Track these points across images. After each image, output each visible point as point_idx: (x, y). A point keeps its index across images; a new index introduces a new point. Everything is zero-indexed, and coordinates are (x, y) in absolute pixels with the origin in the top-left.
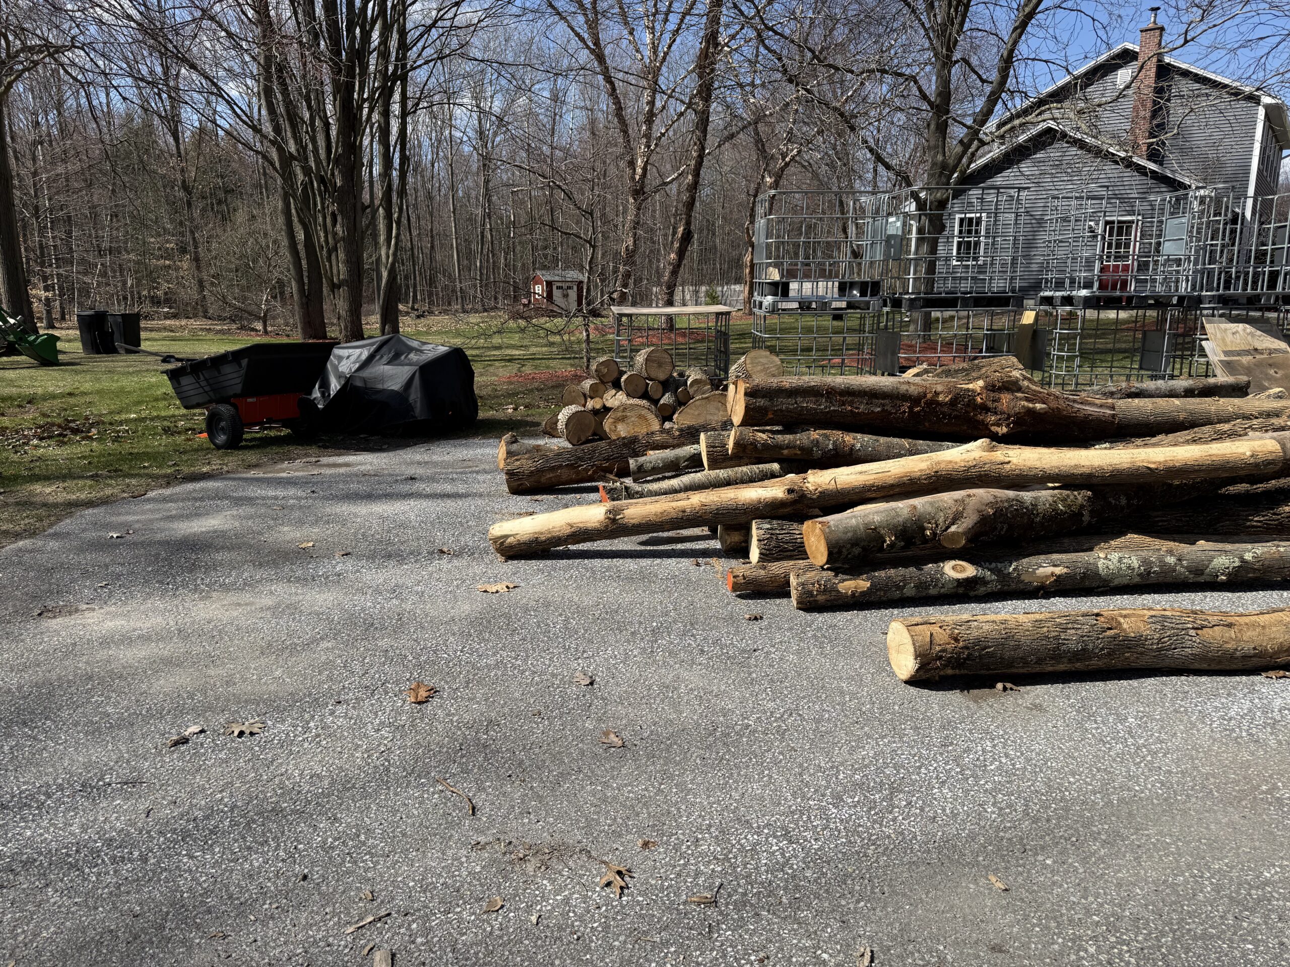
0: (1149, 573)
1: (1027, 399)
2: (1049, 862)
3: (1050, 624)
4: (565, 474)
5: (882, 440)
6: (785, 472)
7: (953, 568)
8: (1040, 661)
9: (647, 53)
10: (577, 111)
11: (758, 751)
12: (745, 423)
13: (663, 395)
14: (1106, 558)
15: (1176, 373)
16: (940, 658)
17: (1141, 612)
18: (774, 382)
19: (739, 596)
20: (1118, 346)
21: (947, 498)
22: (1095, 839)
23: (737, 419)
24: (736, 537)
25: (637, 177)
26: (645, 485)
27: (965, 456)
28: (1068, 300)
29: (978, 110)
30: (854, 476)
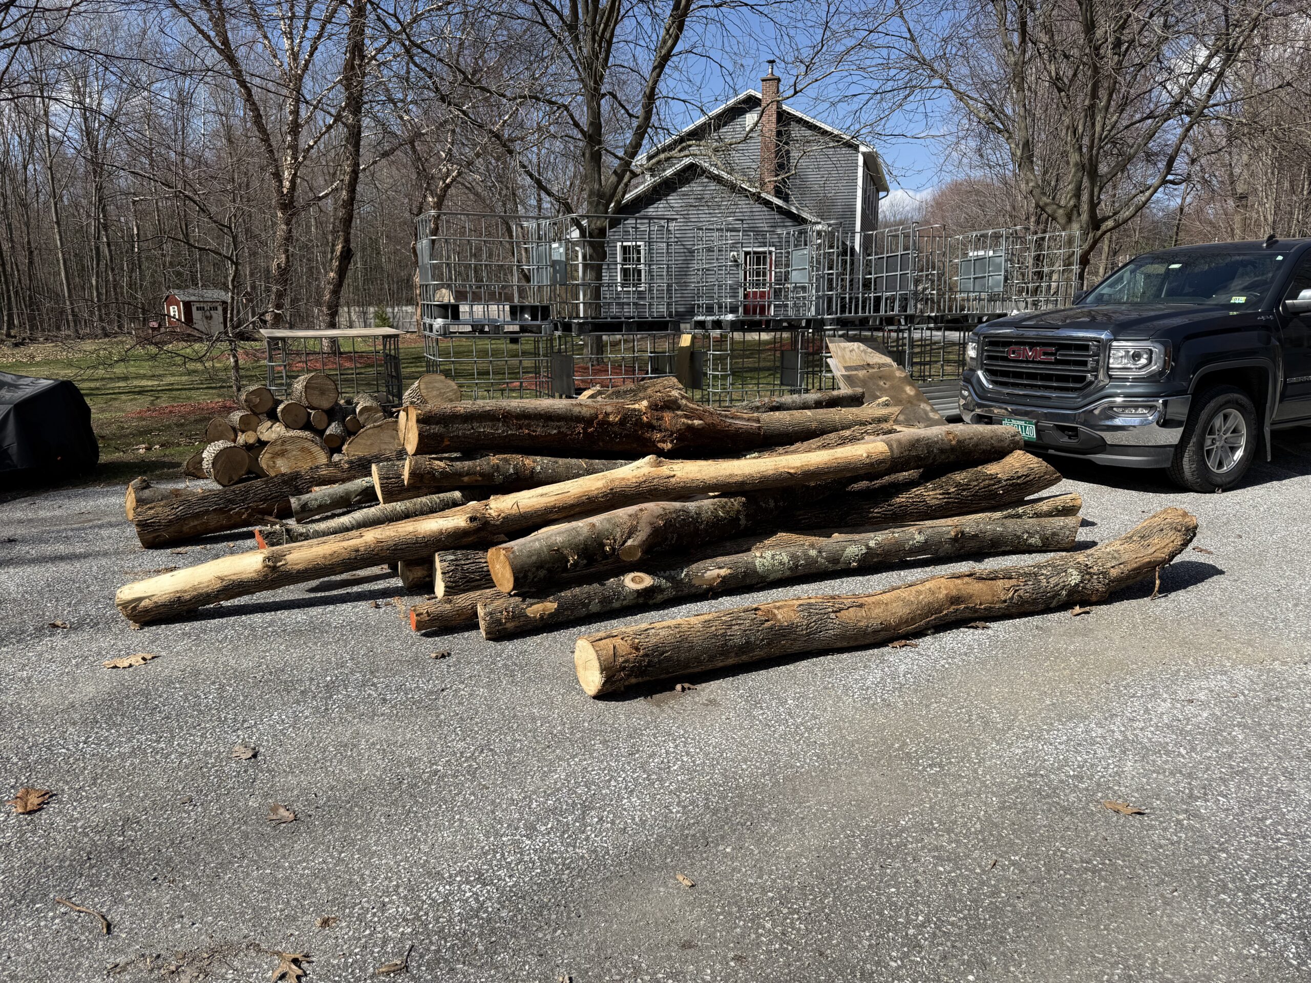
0: (797, 566)
1: (686, 417)
2: (728, 850)
3: (717, 623)
4: (213, 520)
5: (561, 461)
6: (467, 499)
7: (633, 580)
8: (711, 658)
9: (286, 59)
10: (210, 117)
11: (448, 797)
12: (419, 451)
13: (329, 425)
14: (761, 557)
15: (810, 387)
16: (624, 668)
17: (791, 603)
18: (447, 407)
19: (424, 635)
20: (762, 364)
21: (622, 514)
22: (767, 819)
23: (411, 448)
24: (418, 573)
25: (285, 191)
26: (310, 526)
27: (636, 473)
28: (718, 324)
29: (628, 142)
30: (535, 499)
